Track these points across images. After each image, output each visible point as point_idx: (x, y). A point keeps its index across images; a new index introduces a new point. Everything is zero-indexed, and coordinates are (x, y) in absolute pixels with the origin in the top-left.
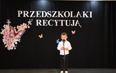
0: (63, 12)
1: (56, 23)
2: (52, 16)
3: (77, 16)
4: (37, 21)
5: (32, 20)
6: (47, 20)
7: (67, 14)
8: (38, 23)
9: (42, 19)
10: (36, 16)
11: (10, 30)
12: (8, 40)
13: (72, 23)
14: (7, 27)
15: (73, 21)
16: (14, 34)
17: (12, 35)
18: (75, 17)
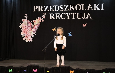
0: (74, 5)
1: (68, 16)
2: (64, 9)
3: (88, 9)
4: (51, 14)
5: (46, 14)
6: (59, 14)
7: (78, 7)
8: (52, 17)
9: (55, 13)
10: (50, 10)
11: (28, 24)
12: (26, 33)
13: (83, 16)
14: (25, 21)
15: (85, 14)
16: (31, 28)
17: (29, 28)
18: (86, 10)
